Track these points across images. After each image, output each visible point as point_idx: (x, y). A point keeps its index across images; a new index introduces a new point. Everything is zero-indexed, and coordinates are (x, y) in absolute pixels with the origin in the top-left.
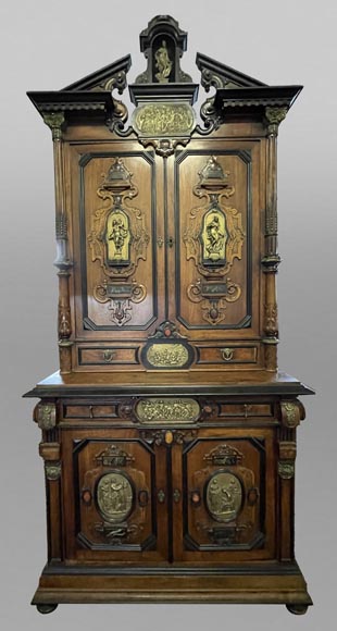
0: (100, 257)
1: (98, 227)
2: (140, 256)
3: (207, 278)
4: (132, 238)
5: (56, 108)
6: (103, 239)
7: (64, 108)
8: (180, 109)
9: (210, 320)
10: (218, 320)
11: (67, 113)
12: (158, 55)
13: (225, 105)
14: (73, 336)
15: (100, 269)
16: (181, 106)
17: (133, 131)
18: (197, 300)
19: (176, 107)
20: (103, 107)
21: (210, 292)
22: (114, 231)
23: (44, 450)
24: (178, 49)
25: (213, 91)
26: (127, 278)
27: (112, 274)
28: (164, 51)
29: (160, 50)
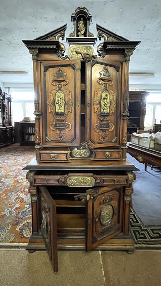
0: (53, 111)
1: (52, 98)
2: (69, 111)
3: (102, 121)
4: (66, 103)
5: (35, 47)
6: (54, 103)
7: (38, 47)
8: (88, 48)
9: (102, 140)
10: (105, 139)
11: (39, 49)
12: (79, 24)
13: (108, 48)
14: (41, 143)
15: (52, 117)
16: (89, 47)
17: (68, 57)
18: (98, 131)
19: (87, 47)
20: (55, 47)
21: (103, 127)
22: (58, 100)
23: (31, 191)
24: (88, 21)
25: (103, 40)
26: (63, 121)
27: (57, 119)
28: (82, 22)
29: (80, 22)
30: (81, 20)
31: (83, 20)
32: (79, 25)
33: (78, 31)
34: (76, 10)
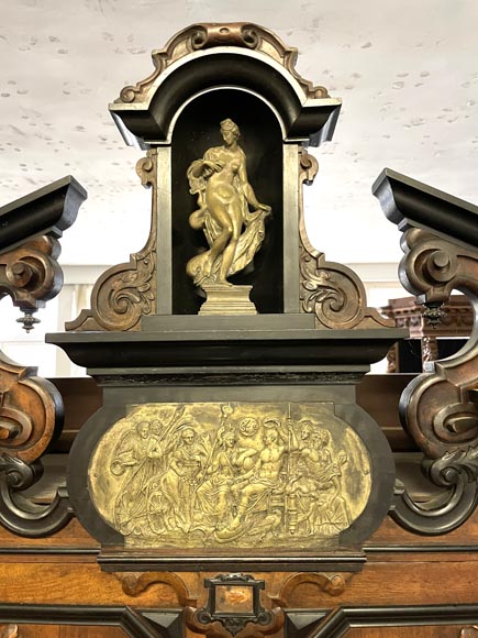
28: (226, 161)
29: (214, 156)
30: (219, 141)
31: (243, 141)
32: (196, 185)
33: (188, 241)
34: (161, 58)
